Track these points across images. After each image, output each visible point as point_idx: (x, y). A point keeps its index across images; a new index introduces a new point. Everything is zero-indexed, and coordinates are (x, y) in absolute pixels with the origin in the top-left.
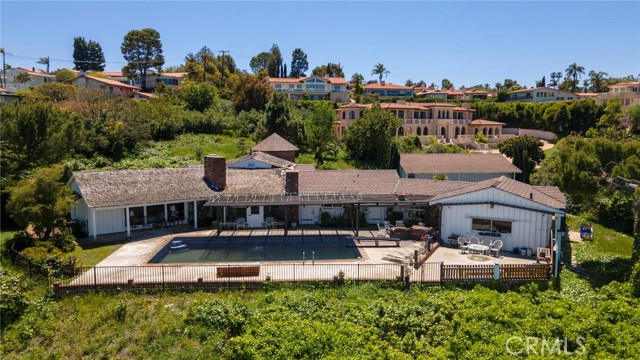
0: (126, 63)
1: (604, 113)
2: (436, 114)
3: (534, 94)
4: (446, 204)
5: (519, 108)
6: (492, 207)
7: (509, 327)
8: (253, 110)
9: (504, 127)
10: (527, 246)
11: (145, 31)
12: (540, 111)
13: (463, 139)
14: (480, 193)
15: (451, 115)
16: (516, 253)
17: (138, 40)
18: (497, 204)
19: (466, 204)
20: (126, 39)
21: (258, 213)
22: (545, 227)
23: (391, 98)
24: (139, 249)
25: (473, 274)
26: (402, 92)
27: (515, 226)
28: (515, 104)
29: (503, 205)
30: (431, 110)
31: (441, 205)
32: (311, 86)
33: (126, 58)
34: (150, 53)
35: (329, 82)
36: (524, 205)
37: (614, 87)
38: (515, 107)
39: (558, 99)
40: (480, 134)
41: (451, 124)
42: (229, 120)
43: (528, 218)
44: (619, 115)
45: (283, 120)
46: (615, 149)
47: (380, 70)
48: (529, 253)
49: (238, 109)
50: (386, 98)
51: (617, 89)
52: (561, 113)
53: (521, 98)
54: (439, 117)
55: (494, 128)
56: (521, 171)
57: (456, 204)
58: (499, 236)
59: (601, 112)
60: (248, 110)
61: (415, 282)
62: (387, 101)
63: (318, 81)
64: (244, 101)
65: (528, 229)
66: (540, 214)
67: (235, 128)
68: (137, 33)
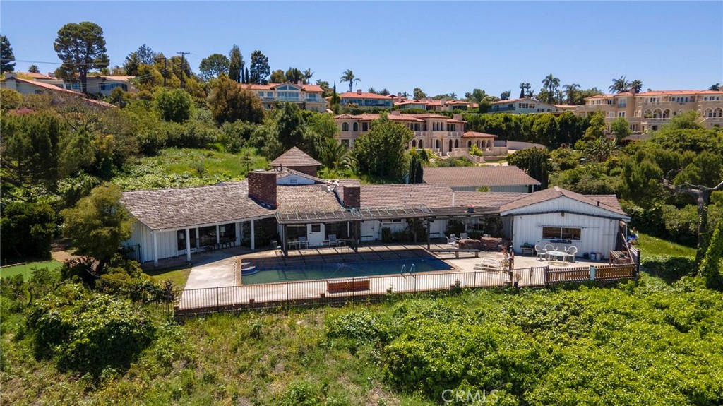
0: (60, 63)
1: (589, 125)
2: (430, 126)
3: (517, 106)
4: (517, 215)
5: (507, 119)
6: (563, 215)
7: (632, 317)
8: (239, 121)
9: (495, 139)
10: (595, 251)
11: (85, 24)
12: (529, 122)
13: (458, 152)
14: (550, 202)
15: (445, 127)
16: (586, 257)
17: (76, 36)
18: (568, 212)
19: (537, 213)
20: (61, 33)
21: (319, 231)
22: (613, 233)
23: (372, 108)
24: (213, 272)
25: (572, 277)
26: (380, 102)
27: (584, 233)
28: (501, 115)
29: (573, 213)
30: (425, 122)
31: (512, 215)
32: (282, 94)
33: (60, 56)
34: (90, 51)
35: (303, 90)
36: (593, 212)
37: (590, 99)
38: (502, 119)
39: (538, 110)
40: (474, 146)
41: (444, 136)
42: (215, 133)
43: (596, 224)
44: (604, 127)
45: (299, 132)
46: (673, 158)
47: (349, 77)
48: (598, 257)
49: (220, 120)
50: (365, 108)
51: (593, 102)
52: (551, 125)
53: (503, 109)
54: (434, 130)
55: (487, 140)
56: (540, 183)
57: (528, 214)
58: (571, 242)
59: (587, 125)
60: (232, 121)
61: (523, 287)
62: (368, 112)
63: (291, 88)
64: (226, 110)
65: (598, 235)
66: (608, 220)
67: (224, 142)
68: (76, 28)
